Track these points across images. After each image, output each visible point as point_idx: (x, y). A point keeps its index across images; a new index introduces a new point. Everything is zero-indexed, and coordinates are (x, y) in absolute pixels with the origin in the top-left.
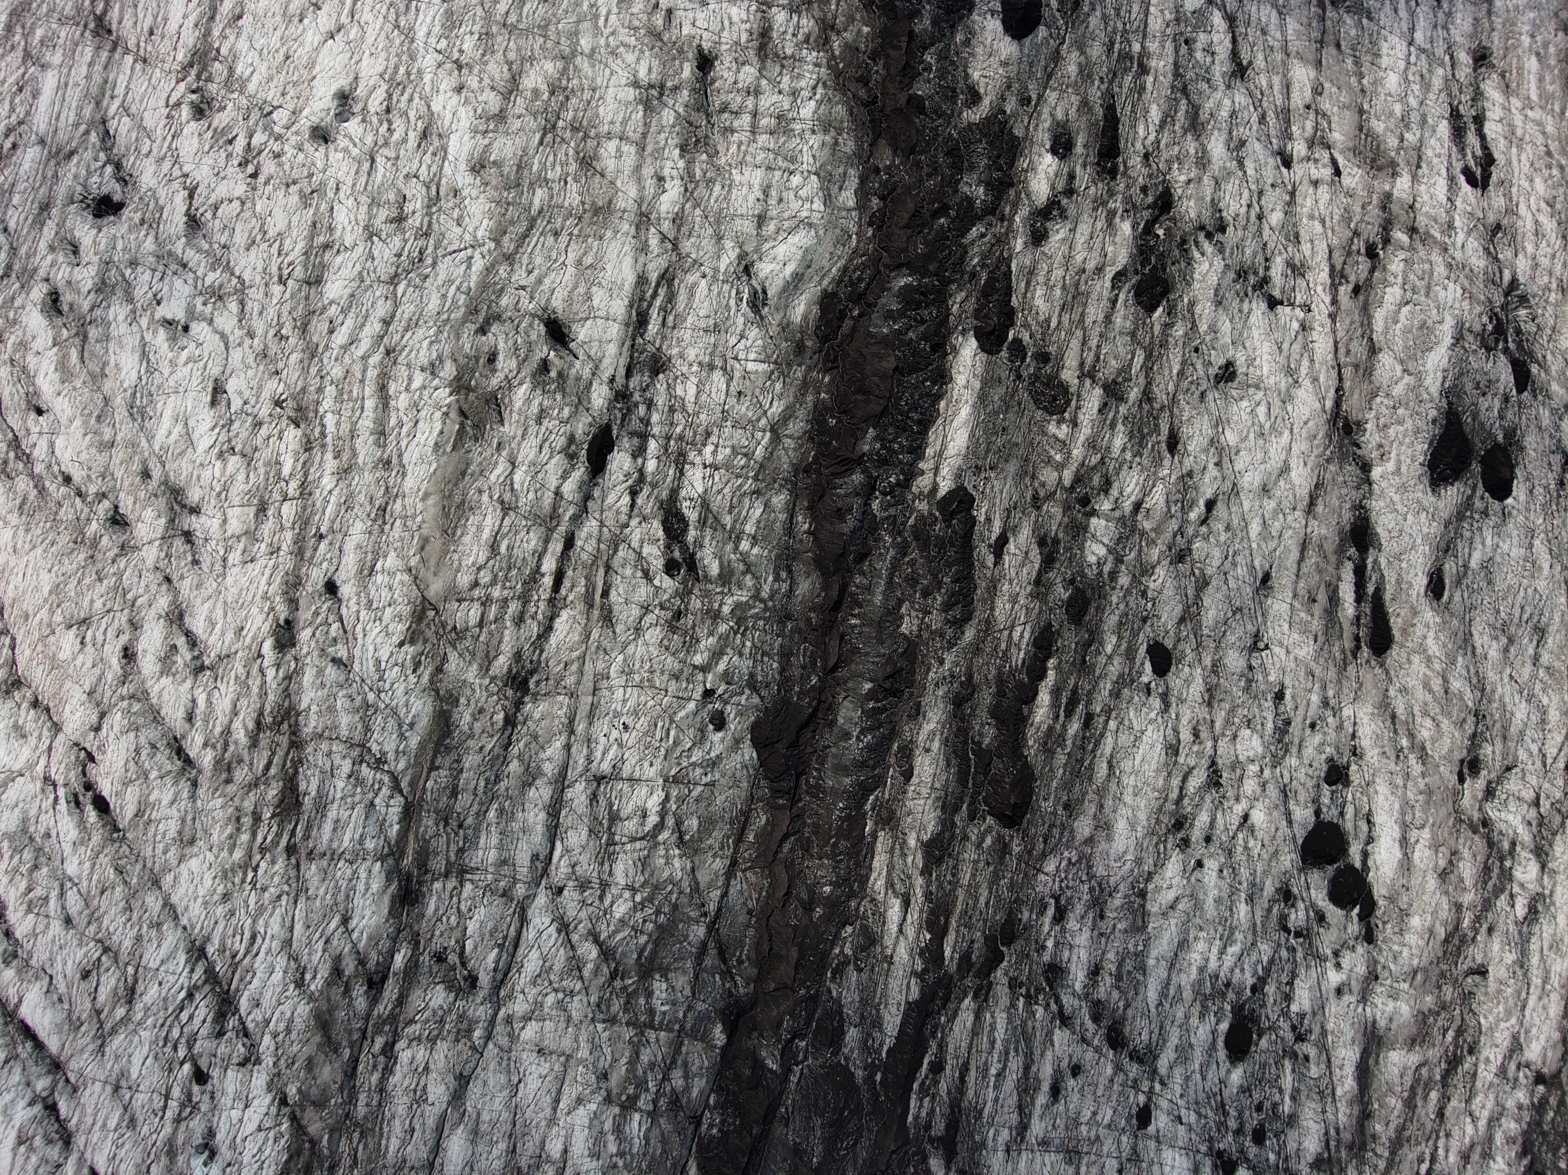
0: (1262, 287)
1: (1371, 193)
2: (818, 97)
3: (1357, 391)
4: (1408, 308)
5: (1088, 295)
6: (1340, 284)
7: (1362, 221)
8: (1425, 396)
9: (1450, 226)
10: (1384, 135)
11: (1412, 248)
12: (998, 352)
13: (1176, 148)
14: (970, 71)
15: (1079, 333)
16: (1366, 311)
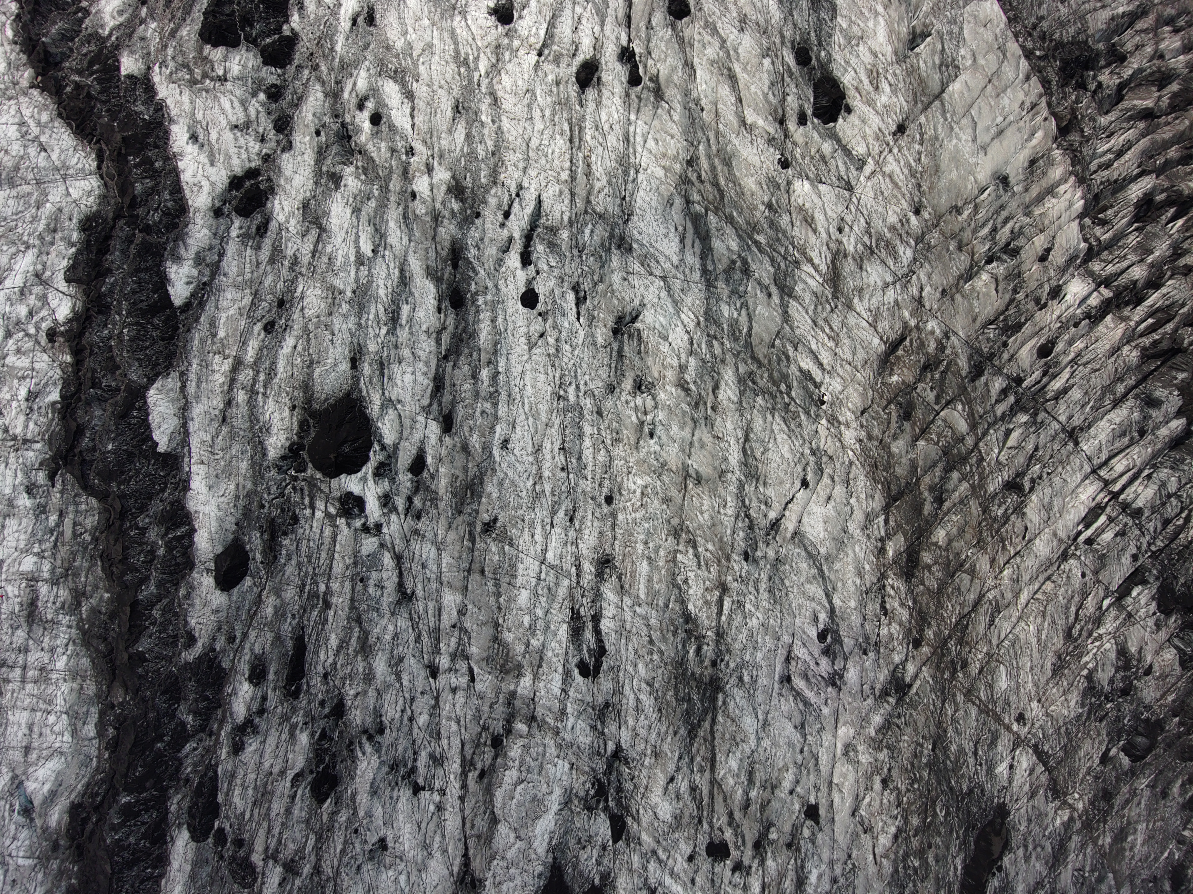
0: (409, 776)
1: (498, 694)
2: (69, 652)
3: (479, 856)
4: (522, 786)
5: (272, 793)
6: (470, 771)
7: (489, 718)
8: (533, 856)
9: (563, 712)
10: (514, 643)
11: (530, 735)
12: (204, 840)
13: (349, 668)
14: (189, 619)
15: (265, 824)
16: (489, 791)
